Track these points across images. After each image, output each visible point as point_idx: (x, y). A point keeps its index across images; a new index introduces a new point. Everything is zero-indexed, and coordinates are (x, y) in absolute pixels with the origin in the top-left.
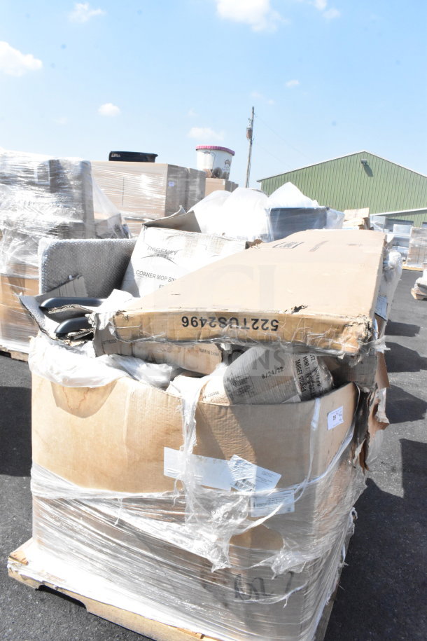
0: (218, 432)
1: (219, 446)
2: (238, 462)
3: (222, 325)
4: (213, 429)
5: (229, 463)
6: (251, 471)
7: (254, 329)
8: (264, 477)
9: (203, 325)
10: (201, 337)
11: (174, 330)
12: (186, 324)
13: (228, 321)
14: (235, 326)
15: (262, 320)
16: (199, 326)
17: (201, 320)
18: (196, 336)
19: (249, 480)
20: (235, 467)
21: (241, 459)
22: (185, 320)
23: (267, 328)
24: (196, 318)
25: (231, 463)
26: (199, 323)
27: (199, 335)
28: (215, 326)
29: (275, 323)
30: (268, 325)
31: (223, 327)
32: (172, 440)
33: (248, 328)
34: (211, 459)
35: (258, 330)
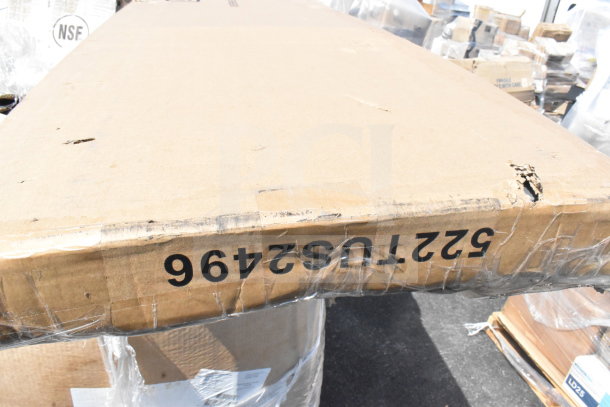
0: (172, 347)
1: (175, 365)
2: (208, 377)
3: (313, 262)
4: (161, 346)
5: (192, 381)
6: (229, 381)
7: (420, 259)
8: (249, 381)
9: (244, 272)
10: (239, 304)
11: (136, 302)
12: (180, 278)
13: (339, 248)
14: (358, 259)
15: (449, 233)
16: (234, 276)
17: (240, 256)
18: (223, 306)
19: (228, 393)
20: (204, 384)
21: (213, 371)
22: (178, 265)
23: (459, 252)
24: (219, 254)
25: (196, 382)
26: (233, 267)
27: (234, 300)
28: (289, 267)
29: (483, 238)
30: (465, 245)
31: (316, 268)
32: (84, 377)
33: (402, 261)
34: (162, 386)
35: (430, 262)
